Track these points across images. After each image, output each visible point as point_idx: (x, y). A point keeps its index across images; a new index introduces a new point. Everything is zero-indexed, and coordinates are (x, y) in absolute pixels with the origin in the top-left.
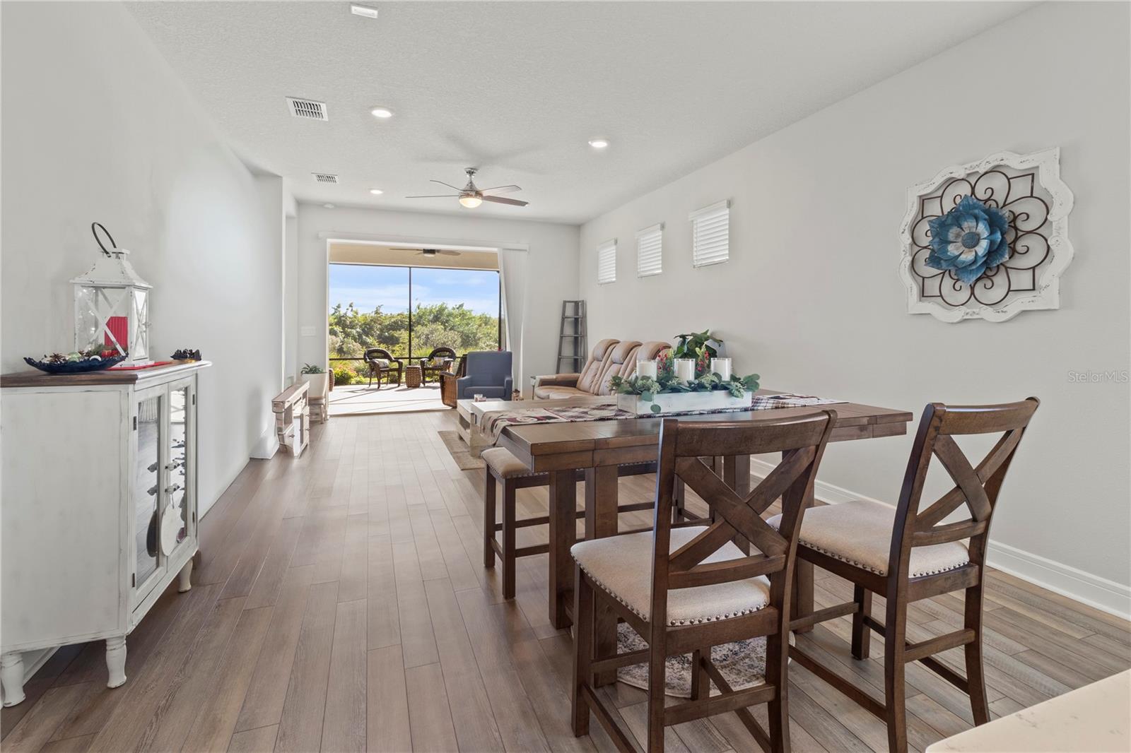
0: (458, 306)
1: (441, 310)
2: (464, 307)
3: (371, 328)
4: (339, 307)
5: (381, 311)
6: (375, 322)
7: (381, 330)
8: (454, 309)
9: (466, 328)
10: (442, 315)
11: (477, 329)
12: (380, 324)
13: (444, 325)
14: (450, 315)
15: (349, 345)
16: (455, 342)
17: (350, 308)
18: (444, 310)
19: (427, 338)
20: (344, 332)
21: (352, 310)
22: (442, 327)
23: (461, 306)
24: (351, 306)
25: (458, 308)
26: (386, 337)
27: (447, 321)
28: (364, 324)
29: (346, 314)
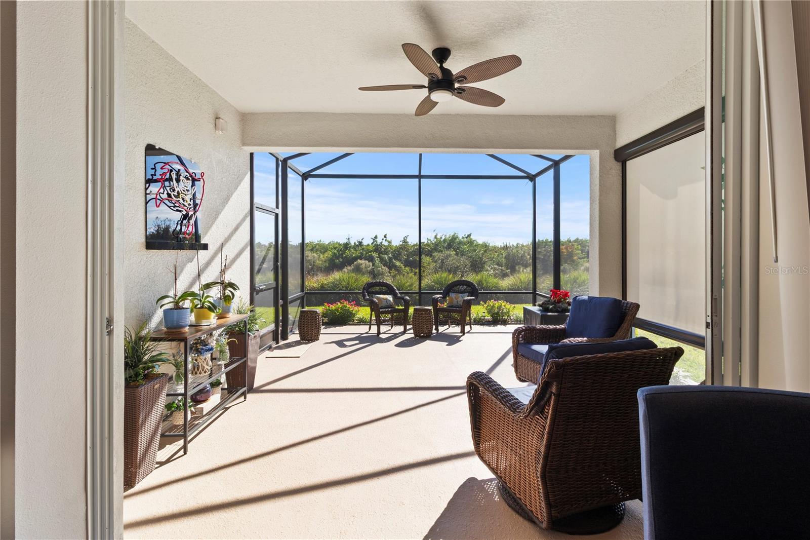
0: (466, 236)
1: (454, 238)
2: (471, 237)
3: (400, 254)
4: (376, 237)
5: (408, 240)
6: (403, 249)
7: (408, 256)
8: (463, 238)
9: (474, 253)
10: (454, 242)
11: (483, 254)
12: (406, 251)
13: (456, 251)
14: (460, 243)
15: (379, 269)
16: (466, 266)
17: (385, 239)
18: (455, 239)
19: (442, 262)
20: (379, 257)
21: (386, 240)
22: (454, 252)
23: (469, 235)
24: (385, 237)
25: (466, 238)
26: (411, 261)
27: (458, 248)
28: (394, 251)
29: (381, 243)
